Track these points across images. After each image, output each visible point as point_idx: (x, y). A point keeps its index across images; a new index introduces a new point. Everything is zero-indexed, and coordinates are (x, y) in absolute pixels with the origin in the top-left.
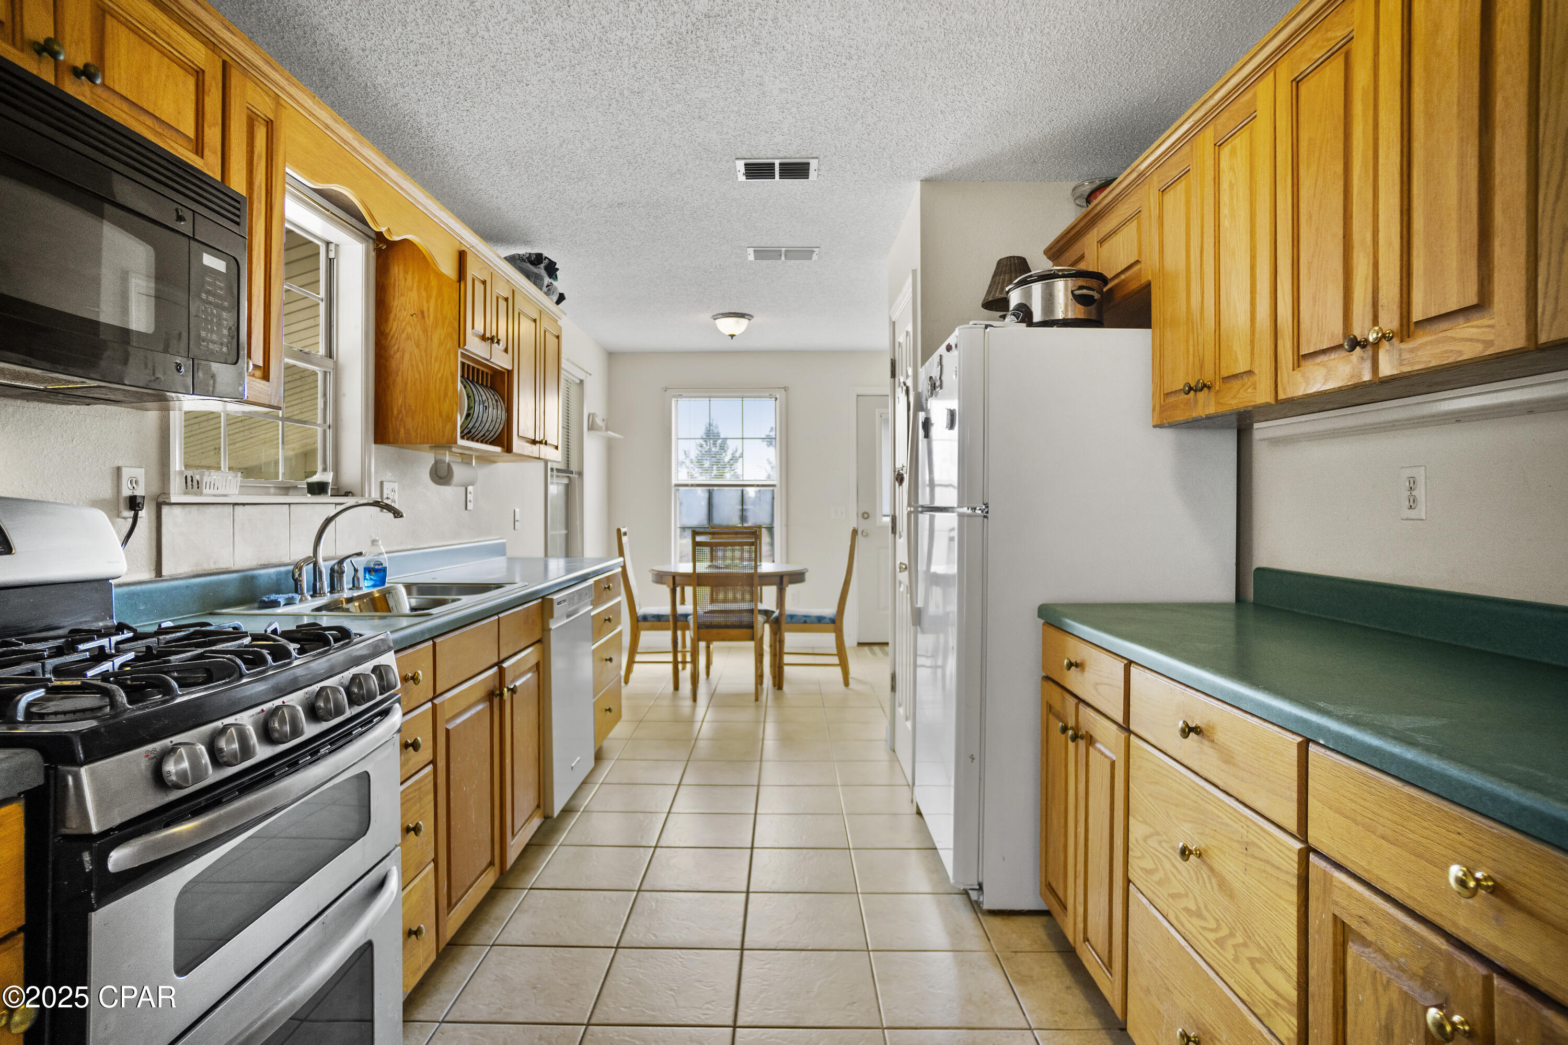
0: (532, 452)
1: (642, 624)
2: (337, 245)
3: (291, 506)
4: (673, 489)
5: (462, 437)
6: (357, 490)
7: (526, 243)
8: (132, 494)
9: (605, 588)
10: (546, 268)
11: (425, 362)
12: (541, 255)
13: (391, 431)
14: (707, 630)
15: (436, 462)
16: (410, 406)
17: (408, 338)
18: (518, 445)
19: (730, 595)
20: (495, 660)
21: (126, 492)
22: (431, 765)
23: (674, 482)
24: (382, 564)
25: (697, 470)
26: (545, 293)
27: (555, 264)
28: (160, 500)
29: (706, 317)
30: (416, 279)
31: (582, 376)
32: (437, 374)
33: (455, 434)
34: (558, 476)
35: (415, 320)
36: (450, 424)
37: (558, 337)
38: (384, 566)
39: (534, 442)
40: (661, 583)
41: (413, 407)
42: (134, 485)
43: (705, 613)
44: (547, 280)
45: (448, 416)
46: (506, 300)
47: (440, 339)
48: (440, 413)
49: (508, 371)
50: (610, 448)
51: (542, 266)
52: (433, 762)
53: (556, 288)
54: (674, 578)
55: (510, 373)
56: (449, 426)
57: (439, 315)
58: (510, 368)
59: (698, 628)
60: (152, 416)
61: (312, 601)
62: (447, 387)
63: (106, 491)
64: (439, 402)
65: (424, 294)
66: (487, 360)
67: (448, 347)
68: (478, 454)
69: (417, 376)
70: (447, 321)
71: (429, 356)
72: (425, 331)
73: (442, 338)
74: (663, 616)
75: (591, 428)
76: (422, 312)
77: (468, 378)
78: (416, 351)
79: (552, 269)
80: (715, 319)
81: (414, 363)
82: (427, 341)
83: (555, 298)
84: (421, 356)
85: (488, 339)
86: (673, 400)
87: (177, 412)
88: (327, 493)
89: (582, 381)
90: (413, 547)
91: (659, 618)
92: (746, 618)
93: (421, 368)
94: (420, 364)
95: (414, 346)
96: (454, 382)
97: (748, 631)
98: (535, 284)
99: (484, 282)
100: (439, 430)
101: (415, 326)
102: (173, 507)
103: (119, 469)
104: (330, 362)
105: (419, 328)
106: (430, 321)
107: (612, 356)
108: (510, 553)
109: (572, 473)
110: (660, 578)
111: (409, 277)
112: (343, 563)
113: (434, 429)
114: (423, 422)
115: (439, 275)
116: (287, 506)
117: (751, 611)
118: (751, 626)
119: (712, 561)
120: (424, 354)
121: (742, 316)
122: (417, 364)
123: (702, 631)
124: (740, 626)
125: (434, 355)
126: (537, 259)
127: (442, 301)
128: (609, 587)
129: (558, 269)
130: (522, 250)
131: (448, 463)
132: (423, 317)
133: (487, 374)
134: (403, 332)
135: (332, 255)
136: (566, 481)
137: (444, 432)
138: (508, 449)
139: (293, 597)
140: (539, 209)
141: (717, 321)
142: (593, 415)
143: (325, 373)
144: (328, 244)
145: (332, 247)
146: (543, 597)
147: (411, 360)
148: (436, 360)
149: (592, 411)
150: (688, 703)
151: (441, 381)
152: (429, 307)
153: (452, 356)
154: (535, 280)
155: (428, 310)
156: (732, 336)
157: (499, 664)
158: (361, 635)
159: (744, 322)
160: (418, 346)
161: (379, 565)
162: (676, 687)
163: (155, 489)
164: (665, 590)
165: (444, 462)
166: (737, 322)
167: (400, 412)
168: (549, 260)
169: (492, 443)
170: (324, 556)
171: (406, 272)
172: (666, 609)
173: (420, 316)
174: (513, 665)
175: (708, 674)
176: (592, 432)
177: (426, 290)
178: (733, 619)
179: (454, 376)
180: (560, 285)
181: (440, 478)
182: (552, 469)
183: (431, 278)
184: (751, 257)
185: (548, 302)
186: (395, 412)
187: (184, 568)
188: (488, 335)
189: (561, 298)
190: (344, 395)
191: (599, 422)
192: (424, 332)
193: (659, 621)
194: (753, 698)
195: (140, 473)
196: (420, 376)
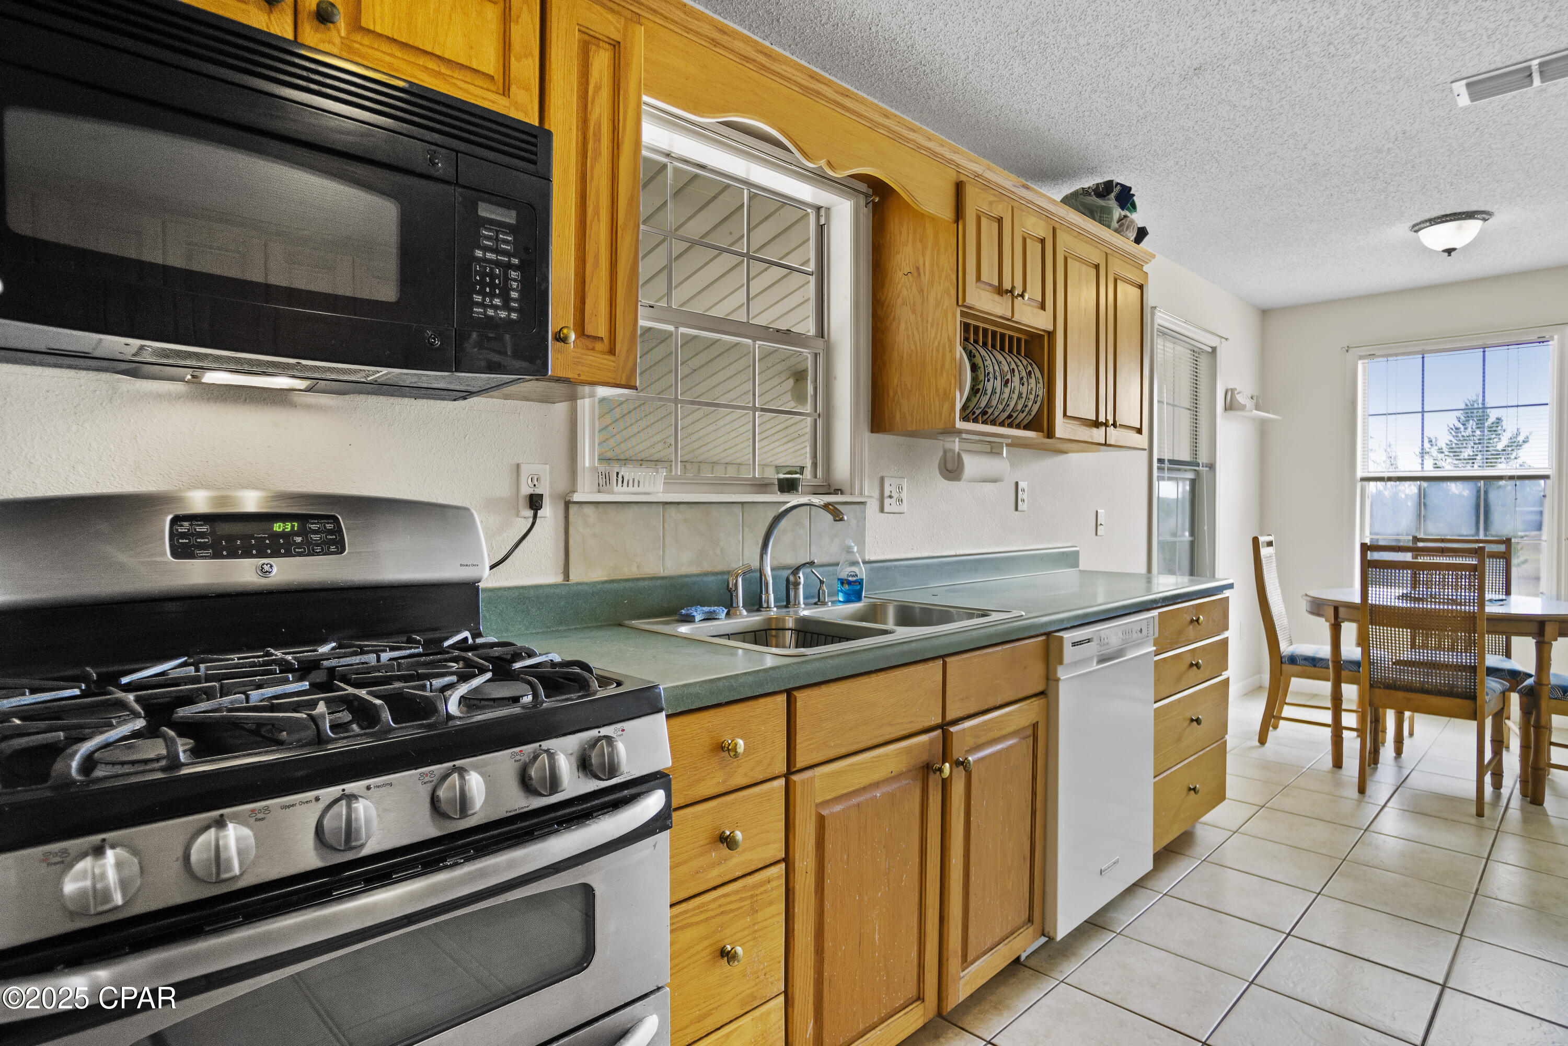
0: (1091, 437)
1: (1287, 668)
2: (828, 209)
3: (745, 505)
4: (1359, 485)
5: (965, 419)
6: (846, 488)
7: (1092, 171)
8: (533, 492)
9: (1192, 621)
10: (1118, 198)
11: (920, 329)
12: (1111, 182)
13: (886, 415)
14: (1387, 691)
15: (945, 452)
16: (906, 385)
17: (904, 303)
18: (1062, 428)
19: (1433, 642)
20: (937, 720)
21: (526, 490)
22: (783, 865)
23: (1360, 474)
24: (857, 575)
25: (1449, 460)
26: (1116, 231)
27: (1130, 189)
28: (567, 499)
29: (1401, 230)
30: (911, 231)
31: (1213, 341)
32: (933, 343)
33: (952, 415)
34: (1169, 469)
35: (911, 279)
36: (947, 403)
37: (1141, 287)
38: (859, 577)
39: (1096, 424)
40: (1319, 615)
41: (909, 386)
42: (536, 483)
43: (1398, 663)
44: (1117, 212)
45: (945, 394)
46: (1043, 241)
47: (936, 297)
48: (937, 389)
49: (1049, 333)
50: (1263, 431)
51: (1113, 195)
52: (787, 860)
53: (1132, 222)
54: (1336, 609)
55: (1051, 335)
56: (946, 407)
57: (935, 268)
58: (1051, 328)
59: (1371, 686)
60: (561, 409)
61: (747, 617)
62: (944, 356)
63: (503, 489)
64: (936, 377)
65: (919, 246)
66: (1008, 320)
67: (945, 307)
68: (1009, 441)
69: (913, 347)
70: (944, 275)
71: (925, 321)
72: (921, 291)
73: (939, 296)
74: (1321, 659)
75: (1230, 406)
76: (918, 269)
77: (976, 341)
78: (912, 317)
79: (1125, 198)
80: (1416, 231)
81: (910, 333)
82: (923, 303)
83: (1133, 235)
84: (917, 323)
85: (1007, 291)
86: (1360, 362)
87: (587, 401)
88: (797, 491)
89: (1214, 349)
90: (931, 554)
91: (1313, 662)
92: (1461, 681)
93: (917, 339)
94: (916, 333)
95: (910, 312)
96: (952, 349)
97: (1467, 703)
98: (1101, 222)
99: (1000, 221)
100: (935, 412)
101: (911, 287)
102: (584, 505)
103: (518, 466)
104: (820, 343)
105: (914, 289)
106: (925, 279)
107: (1265, 314)
108: (1084, 565)
109: (1198, 465)
110: (1317, 607)
111: (904, 231)
112: (798, 573)
113: (930, 411)
114: (918, 404)
115: (934, 219)
116: (740, 505)
117: (1473, 669)
118: (1471, 696)
119: (1414, 587)
120: (919, 319)
121: (1469, 215)
122: (913, 333)
123: (1378, 692)
124: (1449, 693)
125: (930, 319)
126: (1108, 186)
127: (939, 250)
128: (1197, 620)
129: (1134, 195)
130: (1089, 182)
131: (959, 453)
132: (919, 274)
133: (1019, 340)
134: (898, 297)
135: (822, 221)
136: (1191, 475)
137: (941, 414)
138: (1050, 434)
139: (714, 611)
140: (1087, 113)
141: (1420, 233)
142: (1233, 390)
143: (816, 355)
144: (818, 209)
145: (823, 212)
146: (1048, 634)
147: (907, 329)
148: (932, 326)
149: (1231, 386)
150: (1353, 792)
151: (938, 351)
152: (924, 261)
153: (950, 317)
154: (1098, 215)
155: (924, 265)
156: (1449, 251)
157: (944, 726)
158: (619, 684)
159: (1473, 227)
160: (914, 312)
161: (853, 576)
162: (1338, 763)
163: (562, 486)
164: (1323, 627)
165: (953, 451)
166: (1460, 228)
167: (896, 392)
168: (1122, 185)
169: (1026, 428)
170: (776, 563)
171: (901, 224)
172: (1324, 650)
173: (915, 274)
174: (971, 728)
175: (1399, 751)
176: (1232, 412)
177: (921, 241)
178: (1437, 679)
179: (951, 342)
180: (1139, 218)
181: (950, 472)
182: (1161, 461)
183: (927, 225)
184: (1464, 100)
185: (1125, 243)
186: (891, 393)
187: (597, 575)
188: (1007, 285)
189: (1142, 234)
190: (835, 378)
191: (1241, 399)
192: (919, 293)
193: (1315, 666)
194: (1473, 810)
195: (544, 471)
196: (916, 348)
